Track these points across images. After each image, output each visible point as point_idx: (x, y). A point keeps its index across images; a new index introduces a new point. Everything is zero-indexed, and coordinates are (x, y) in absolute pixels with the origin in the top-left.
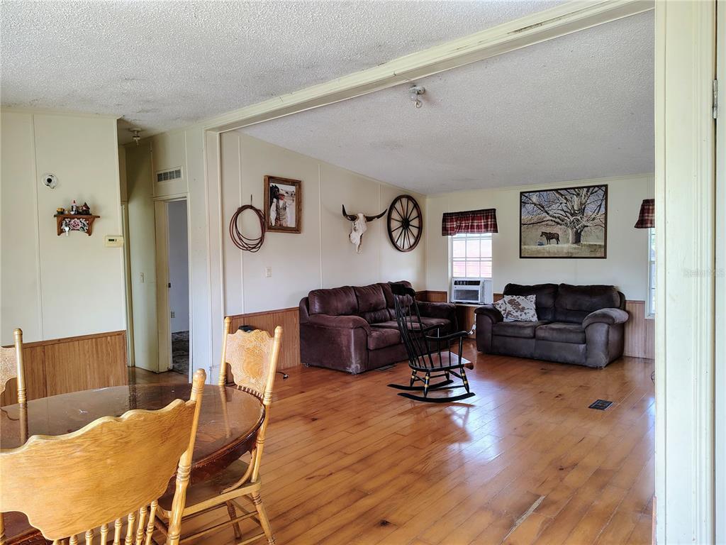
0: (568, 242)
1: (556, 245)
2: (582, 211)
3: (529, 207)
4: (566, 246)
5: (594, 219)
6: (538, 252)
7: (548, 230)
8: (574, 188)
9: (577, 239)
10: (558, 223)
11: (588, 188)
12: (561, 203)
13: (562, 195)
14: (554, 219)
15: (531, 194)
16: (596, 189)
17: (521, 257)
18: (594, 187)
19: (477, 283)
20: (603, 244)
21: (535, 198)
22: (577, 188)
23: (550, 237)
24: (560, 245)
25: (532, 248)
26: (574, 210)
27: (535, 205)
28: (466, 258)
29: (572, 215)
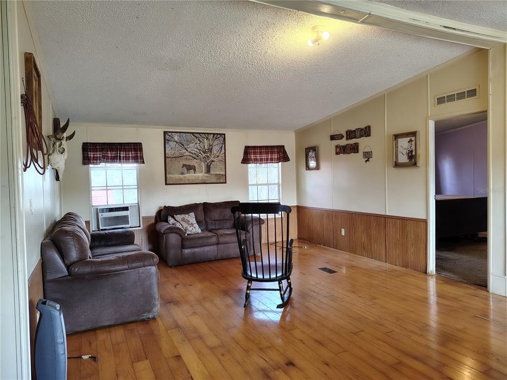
0: (202, 172)
1: (194, 175)
2: (210, 150)
3: (172, 144)
4: (200, 175)
5: (218, 156)
6: (181, 179)
7: (187, 163)
8: (205, 134)
9: (208, 170)
10: (195, 158)
11: (214, 134)
12: (196, 143)
13: (196, 138)
14: (191, 155)
15: (173, 134)
16: (219, 136)
17: (166, 184)
18: (218, 134)
19: (126, 209)
20: (224, 173)
21: (176, 138)
22: (207, 134)
23: (190, 168)
24: (196, 175)
25: (176, 176)
26: (205, 149)
27: (177, 143)
28: (107, 186)
29: (204, 152)
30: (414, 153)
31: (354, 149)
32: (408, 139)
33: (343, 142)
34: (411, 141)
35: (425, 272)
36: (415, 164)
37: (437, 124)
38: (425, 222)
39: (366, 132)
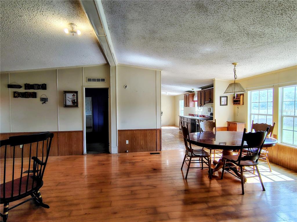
30: (76, 101)
31: (34, 95)
32: (72, 94)
33: (22, 90)
34: (74, 95)
35: (83, 154)
36: (77, 106)
37: (85, 88)
38: (82, 132)
39: (44, 87)
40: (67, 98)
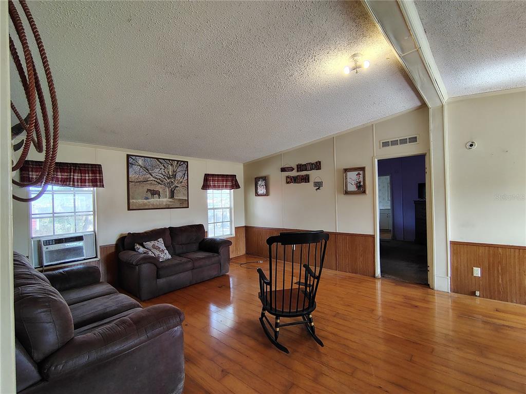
0: (166, 197)
1: (158, 200)
2: (174, 176)
3: (137, 168)
4: (165, 200)
5: (181, 182)
6: (145, 204)
7: (152, 188)
8: (169, 160)
9: (172, 196)
10: (159, 183)
11: (178, 161)
12: (161, 169)
13: (161, 163)
14: (156, 180)
15: (137, 158)
16: (182, 163)
17: (129, 209)
18: (181, 161)
19: (80, 238)
20: (187, 198)
21: (140, 162)
22: (171, 160)
23: (154, 193)
24: (160, 199)
25: (141, 201)
26: (170, 175)
27: (141, 167)
28: (54, 213)
29: (169, 178)
30: (362, 184)
31: (306, 179)
32: (357, 173)
33: (294, 173)
34: (359, 174)
35: (374, 276)
37: (378, 160)
38: (373, 237)
39: (317, 166)
40: (349, 180)
